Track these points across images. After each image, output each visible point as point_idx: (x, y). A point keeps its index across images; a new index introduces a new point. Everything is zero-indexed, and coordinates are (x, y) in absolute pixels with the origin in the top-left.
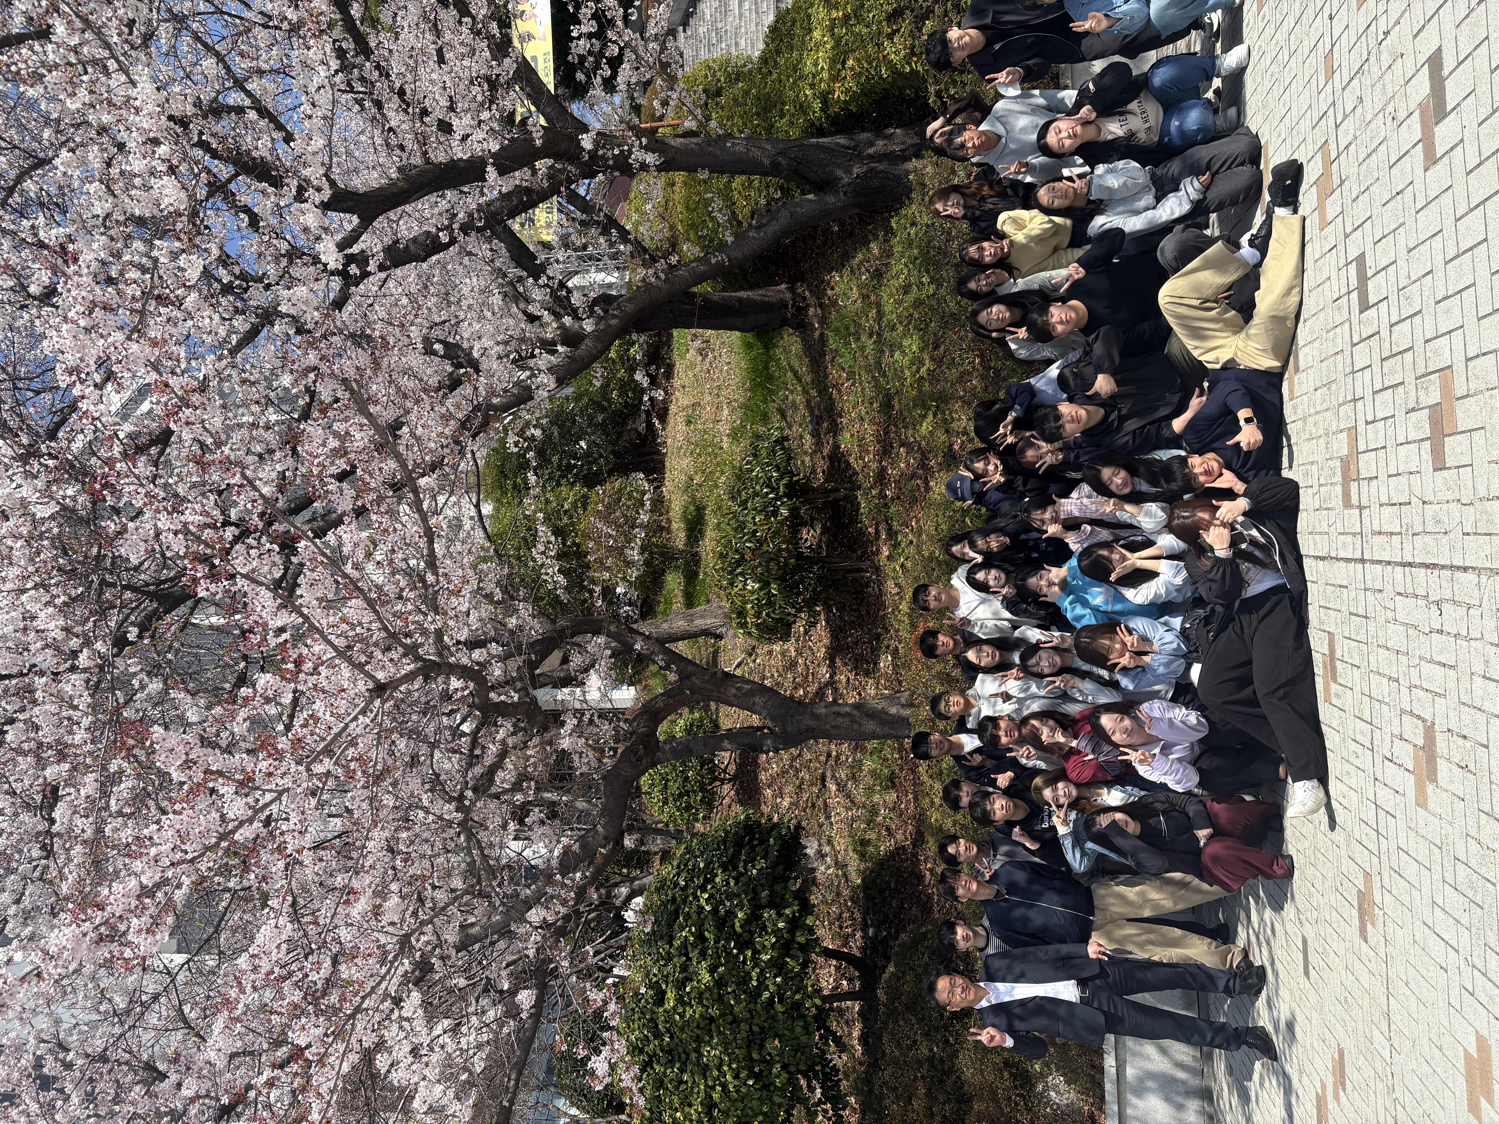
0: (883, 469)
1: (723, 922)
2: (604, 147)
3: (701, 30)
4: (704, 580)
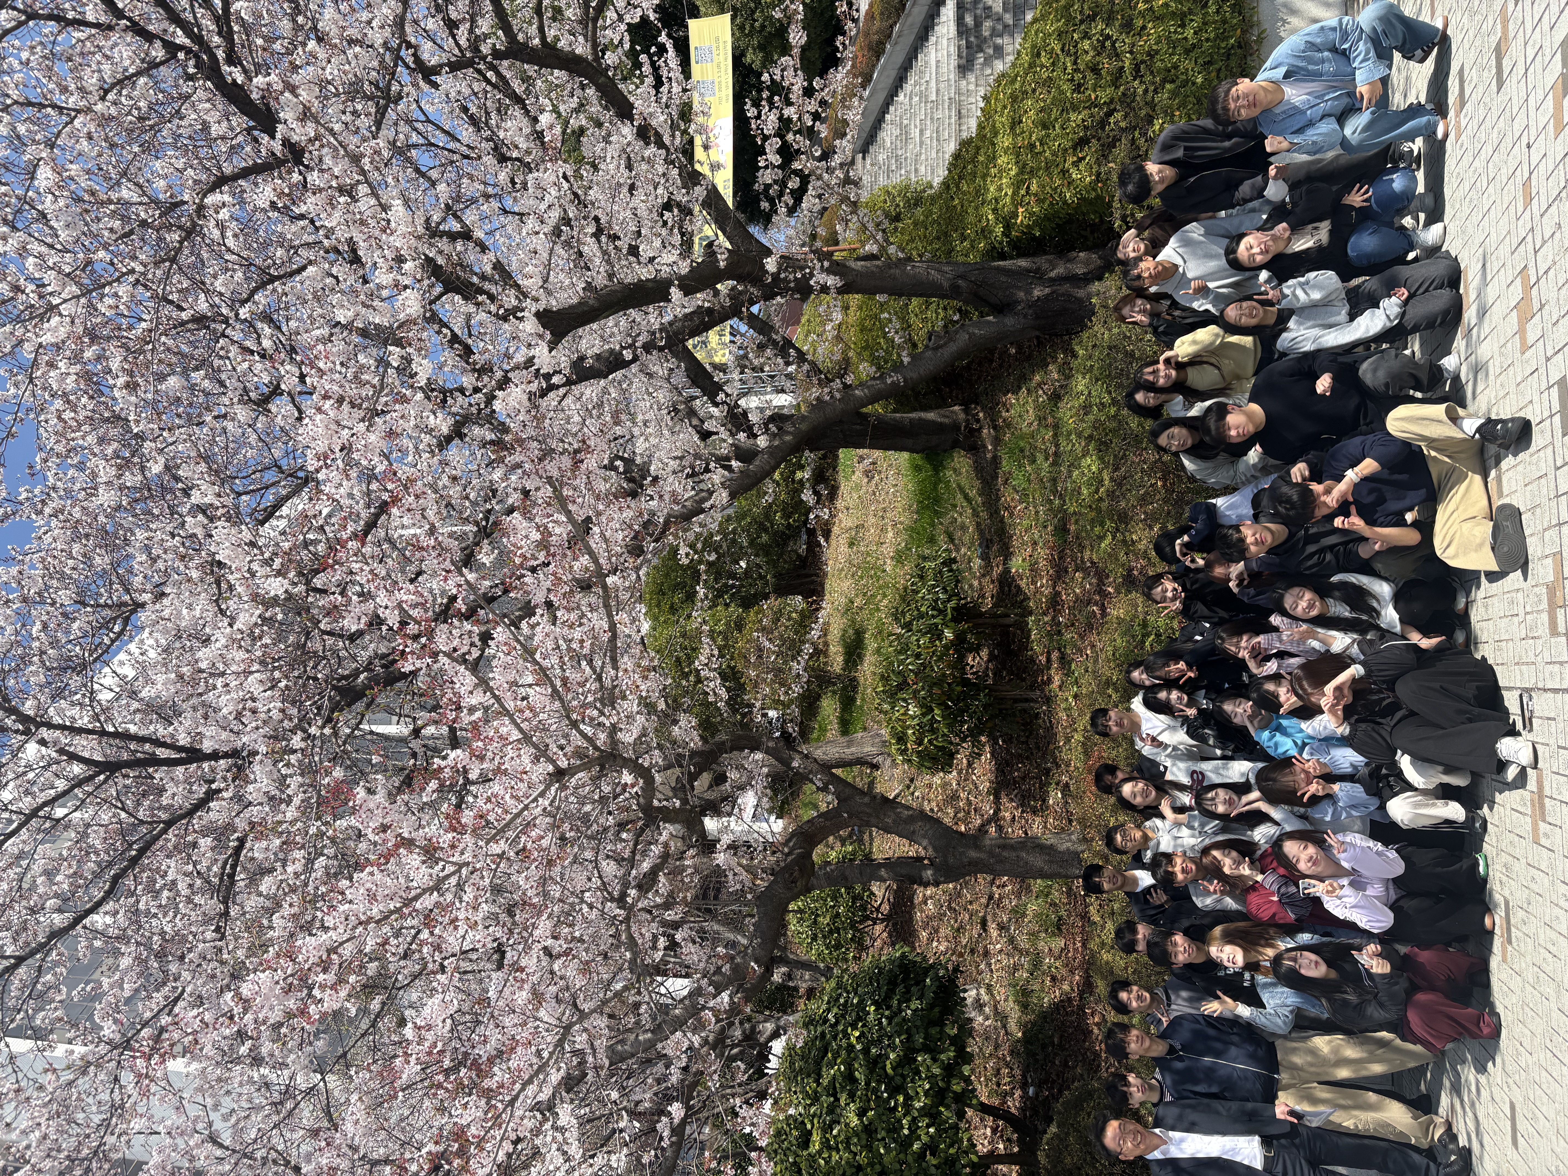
0: (1058, 594)
1: (875, 1064)
2: (786, 270)
3: (881, 158)
4: (861, 707)
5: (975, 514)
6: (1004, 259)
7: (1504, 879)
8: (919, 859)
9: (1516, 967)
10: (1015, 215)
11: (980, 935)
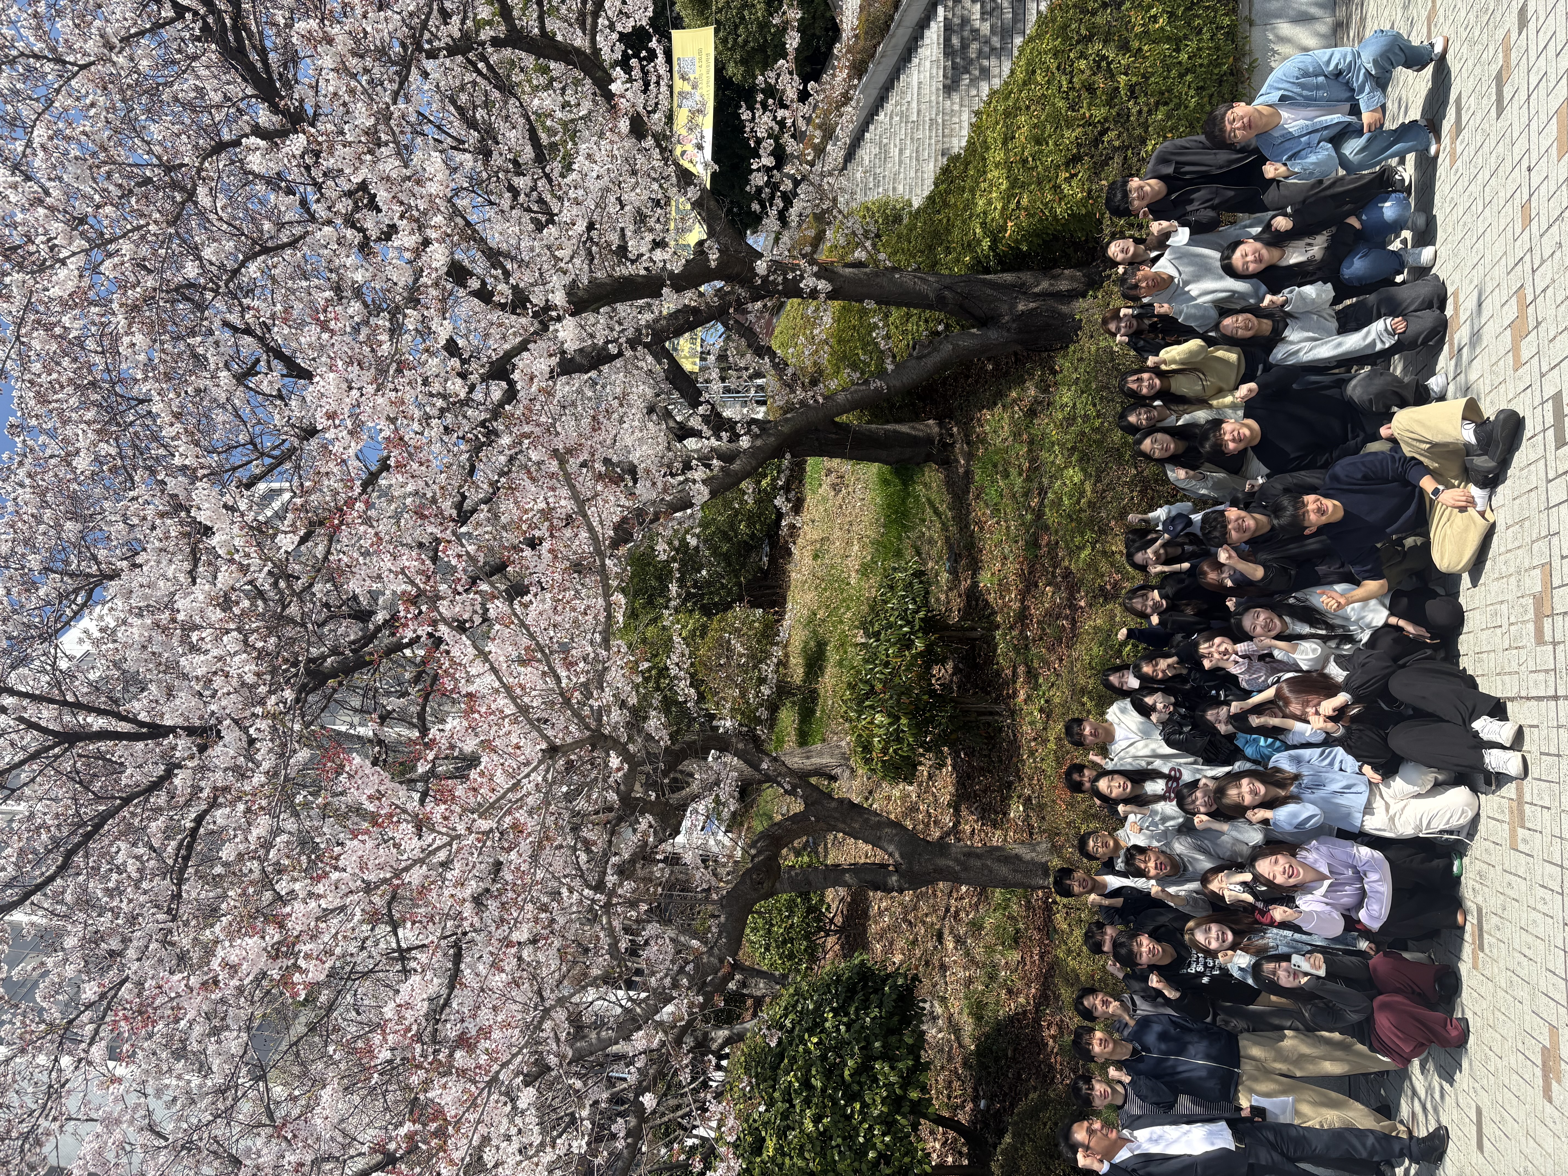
0: (1027, 608)
1: (831, 1072)
2: (776, 272)
3: (859, 174)
4: (821, 719)
5: (945, 528)
6: (989, 273)
7: (1477, 886)
8: (883, 866)
9: (1488, 973)
10: (1003, 228)
11: (935, 948)
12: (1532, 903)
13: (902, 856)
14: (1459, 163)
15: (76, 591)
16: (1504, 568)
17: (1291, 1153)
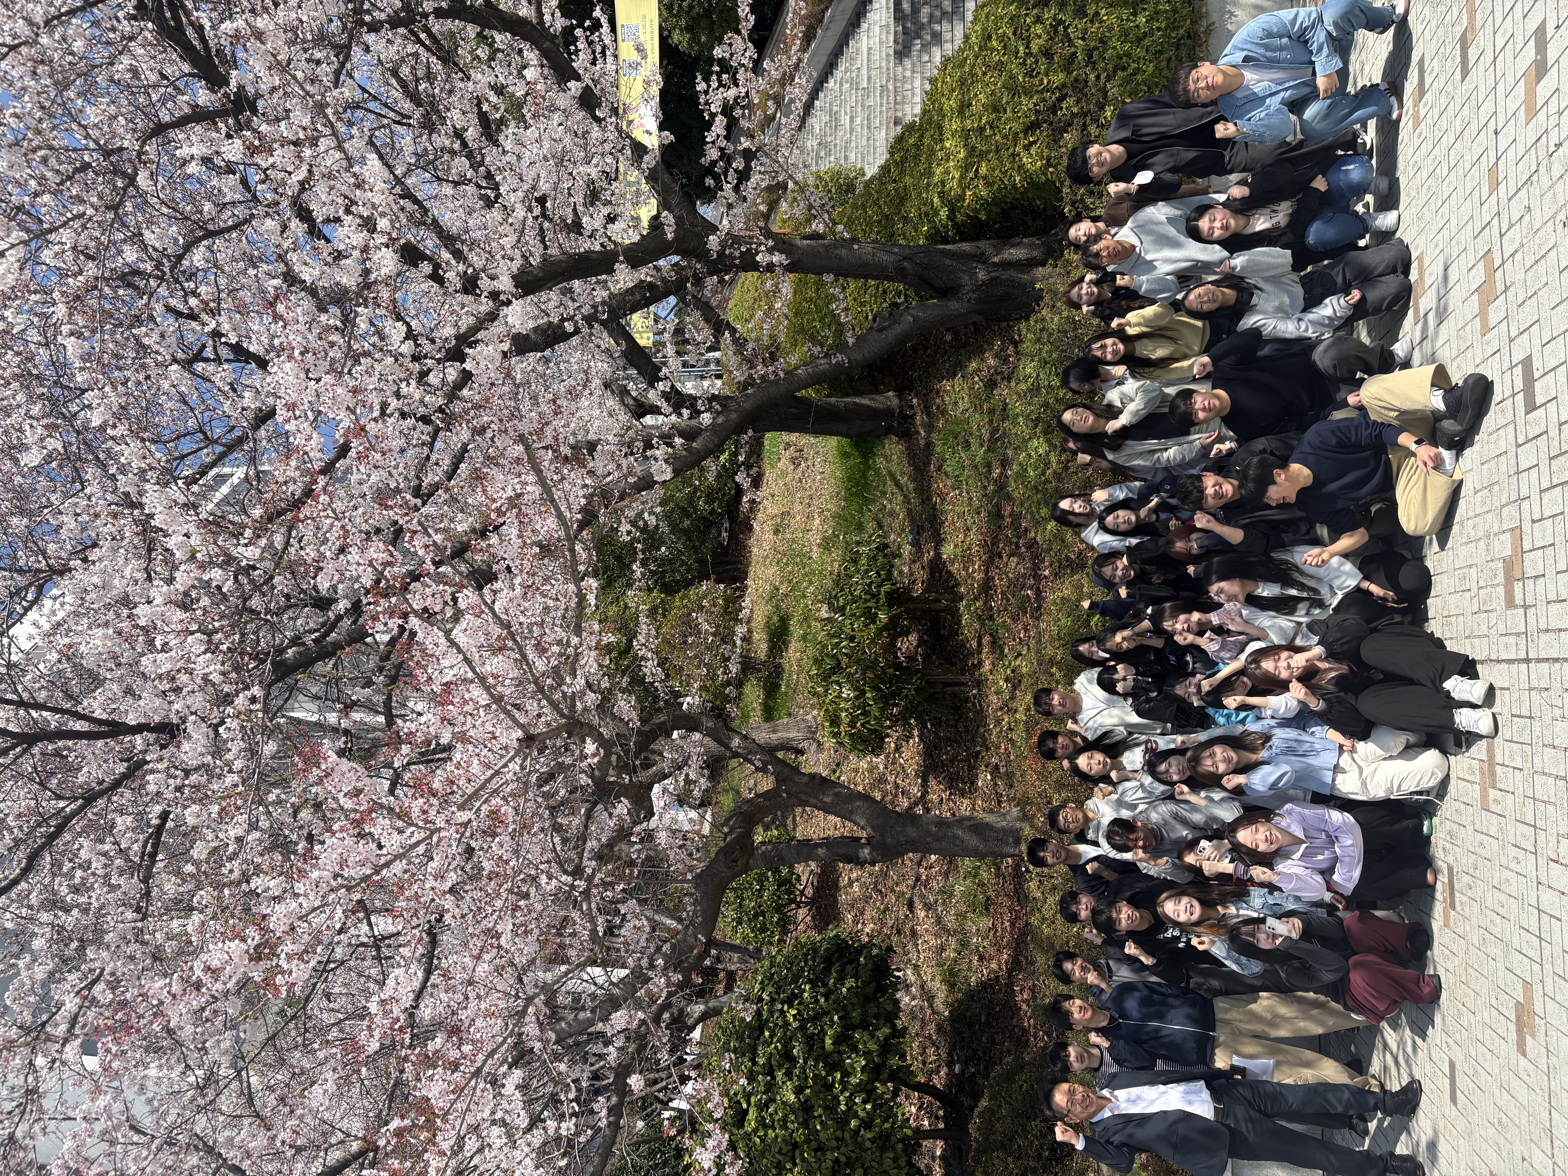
0: (989, 580)
1: (813, 1043)
2: (731, 246)
3: (809, 144)
4: (786, 693)
5: (907, 500)
6: (947, 243)
7: (1448, 846)
8: (854, 839)
9: (1459, 930)
10: (962, 198)
11: (907, 916)
12: (1504, 862)
13: (873, 828)
14: (1422, 126)
15: (26, 588)
16: (1473, 533)
17: (1269, 1110)
